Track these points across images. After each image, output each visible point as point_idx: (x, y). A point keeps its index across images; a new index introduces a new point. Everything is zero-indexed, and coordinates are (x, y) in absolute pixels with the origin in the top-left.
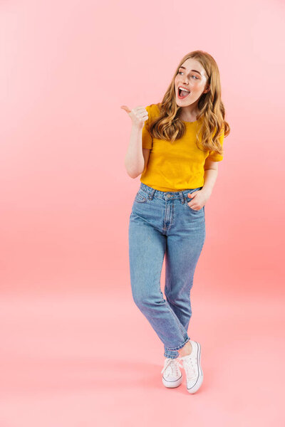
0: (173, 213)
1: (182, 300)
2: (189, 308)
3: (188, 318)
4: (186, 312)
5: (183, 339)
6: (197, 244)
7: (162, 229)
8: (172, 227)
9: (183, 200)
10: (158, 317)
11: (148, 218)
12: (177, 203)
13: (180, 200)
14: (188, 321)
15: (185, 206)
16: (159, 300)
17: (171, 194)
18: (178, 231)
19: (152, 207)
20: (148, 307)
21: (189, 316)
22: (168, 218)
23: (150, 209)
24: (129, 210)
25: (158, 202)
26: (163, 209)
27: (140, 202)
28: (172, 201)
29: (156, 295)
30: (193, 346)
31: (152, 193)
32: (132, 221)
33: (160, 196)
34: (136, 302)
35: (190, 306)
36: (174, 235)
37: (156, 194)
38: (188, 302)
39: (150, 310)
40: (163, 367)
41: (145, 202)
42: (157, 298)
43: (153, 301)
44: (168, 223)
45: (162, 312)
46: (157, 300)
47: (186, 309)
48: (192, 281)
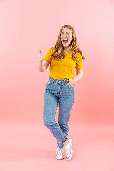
0: (62, 88)
1: (65, 125)
2: (68, 128)
3: (67, 132)
4: (66, 130)
5: (65, 139)
6: (71, 101)
7: (57, 95)
8: (62, 94)
9: (65, 83)
10: (54, 130)
11: (52, 90)
12: (63, 84)
13: (64, 83)
14: (67, 133)
15: (66, 85)
16: (54, 124)
17: (61, 81)
18: (64, 96)
19: (53, 86)
20: (49, 126)
21: (68, 131)
22: (60, 90)
23: (53, 87)
24: (44, 88)
25: (56, 84)
26: (58, 87)
27: (49, 84)
28: (61, 83)
29: (53, 122)
30: (69, 141)
31: (53, 80)
32: (45, 92)
33: (56, 82)
34: (45, 124)
35: (68, 127)
36: (62, 97)
37: (55, 81)
38: (67, 125)
39: (50, 127)
40: (56, 152)
41: (50, 84)
42: (54, 123)
43: (51, 124)
44: (60, 93)
45: (56, 128)
46: (53, 124)
47: (66, 128)
48: (69, 117)
